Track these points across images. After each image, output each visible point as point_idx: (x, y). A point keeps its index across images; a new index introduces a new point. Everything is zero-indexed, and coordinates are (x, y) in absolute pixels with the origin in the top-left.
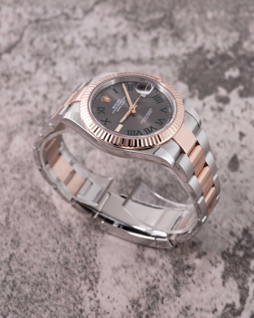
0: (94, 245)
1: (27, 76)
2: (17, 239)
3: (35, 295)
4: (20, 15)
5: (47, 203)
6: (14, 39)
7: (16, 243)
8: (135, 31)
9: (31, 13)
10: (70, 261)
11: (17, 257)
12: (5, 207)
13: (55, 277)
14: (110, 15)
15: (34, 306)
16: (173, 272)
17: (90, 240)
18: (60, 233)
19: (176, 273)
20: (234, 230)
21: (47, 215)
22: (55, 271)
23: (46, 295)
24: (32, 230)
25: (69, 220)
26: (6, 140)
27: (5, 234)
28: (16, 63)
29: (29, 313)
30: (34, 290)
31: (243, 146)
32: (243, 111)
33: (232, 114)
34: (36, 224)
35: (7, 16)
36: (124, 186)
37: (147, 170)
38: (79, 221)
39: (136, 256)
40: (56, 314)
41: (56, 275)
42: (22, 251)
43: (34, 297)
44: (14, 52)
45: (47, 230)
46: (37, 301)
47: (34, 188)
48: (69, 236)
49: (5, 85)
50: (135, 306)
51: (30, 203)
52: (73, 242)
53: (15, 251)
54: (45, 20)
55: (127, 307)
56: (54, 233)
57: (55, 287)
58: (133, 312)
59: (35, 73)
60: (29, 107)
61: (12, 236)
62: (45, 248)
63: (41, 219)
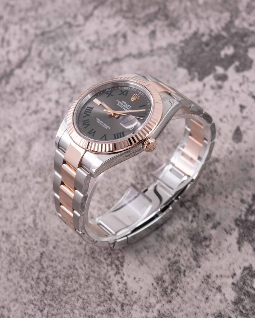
1: (39, 86)
2: (45, 237)
3: (67, 286)
4: (26, 31)
6: (23, 54)
7: (45, 242)
8: (133, 27)
9: (37, 28)
10: (95, 250)
11: (47, 254)
12: (32, 210)
13: (83, 267)
14: (109, 17)
15: (67, 297)
16: (191, 245)
19: (195, 246)
20: (244, 198)
22: (83, 262)
23: (77, 285)
24: (58, 227)
26: (26, 148)
27: (34, 235)
28: (28, 76)
29: (63, 304)
30: (66, 282)
31: (245, 118)
32: (241, 85)
33: (231, 89)
35: (15, 34)
36: (138, 173)
37: (158, 154)
40: (88, 301)
41: (85, 266)
42: (51, 247)
43: (67, 289)
44: (24, 66)
46: (70, 292)
49: (19, 98)
50: (160, 283)
53: (44, 249)
54: (50, 32)
55: (153, 284)
57: (85, 277)
58: (158, 288)
59: (46, 82)
60: (44, 115)
61: (40, 235)
62: (72, 242)
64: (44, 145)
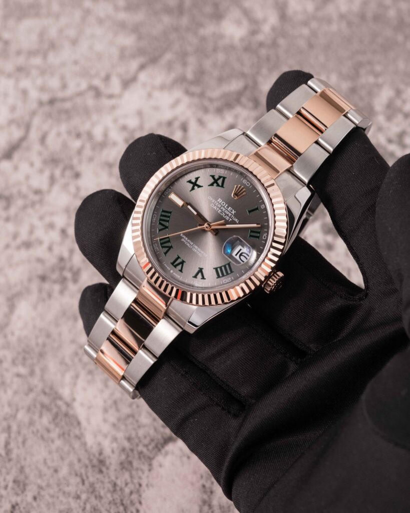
0: (137, 486)
1: (36, 198)
2: (22, 478)
4: (25, 93)
5: (66, 415)
6: (17, 134)
7: (20, 485)
8: (200, 114)
9: (42, 89)
11: (22, 509)
12: (4, 424)
14: (163, 87)
17: (131, 477)
18: (87, 467)
21: (66, 436)
24: (45, 462)
25: (99, 444)
26: (5, 309)
27: (4, 471)
28: (19, 176)
34: (50, 452)
35: (6, 95)
38: (115, 445)
39: (200, 503)
42: (29, 498)
44: (16, 156)
45: (67, 462)
47: (47, 390)
48: (101, 471)
49: (2, 214)
51: (41, 416)
52: (106, 480)
53: (19, 499)
54: (64, 100)
56: (77, 466)
59: (49, 191)
60: (40, 252)
61: (14, 473)
62: (64, 493)
63: (58, 443)
64: (35, 307)
